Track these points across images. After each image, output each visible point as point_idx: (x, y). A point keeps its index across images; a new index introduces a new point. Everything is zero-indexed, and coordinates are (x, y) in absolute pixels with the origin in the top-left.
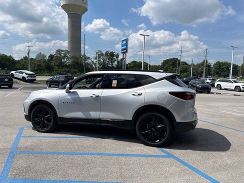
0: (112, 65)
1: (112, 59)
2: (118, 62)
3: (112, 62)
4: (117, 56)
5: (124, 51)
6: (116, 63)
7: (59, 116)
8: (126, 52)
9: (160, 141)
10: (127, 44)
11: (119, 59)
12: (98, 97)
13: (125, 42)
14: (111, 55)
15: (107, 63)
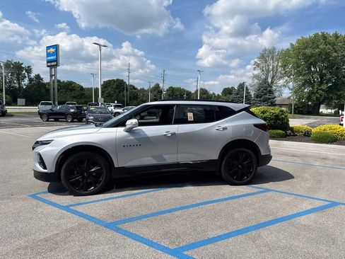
0: (19, 84)
1: (18, 75)
2: (31, 80)
3: (18, 80)
4: (29, 70)
5: (53, 64)
6: (26, 81)
7: (116, 166)
8: (56, 65)
9: (248, 177)
10: (57, 53)
11: (32, 75)
12: (173, 134)
13: (52, 50)
14: (17, 69)
15: (10, 82)
